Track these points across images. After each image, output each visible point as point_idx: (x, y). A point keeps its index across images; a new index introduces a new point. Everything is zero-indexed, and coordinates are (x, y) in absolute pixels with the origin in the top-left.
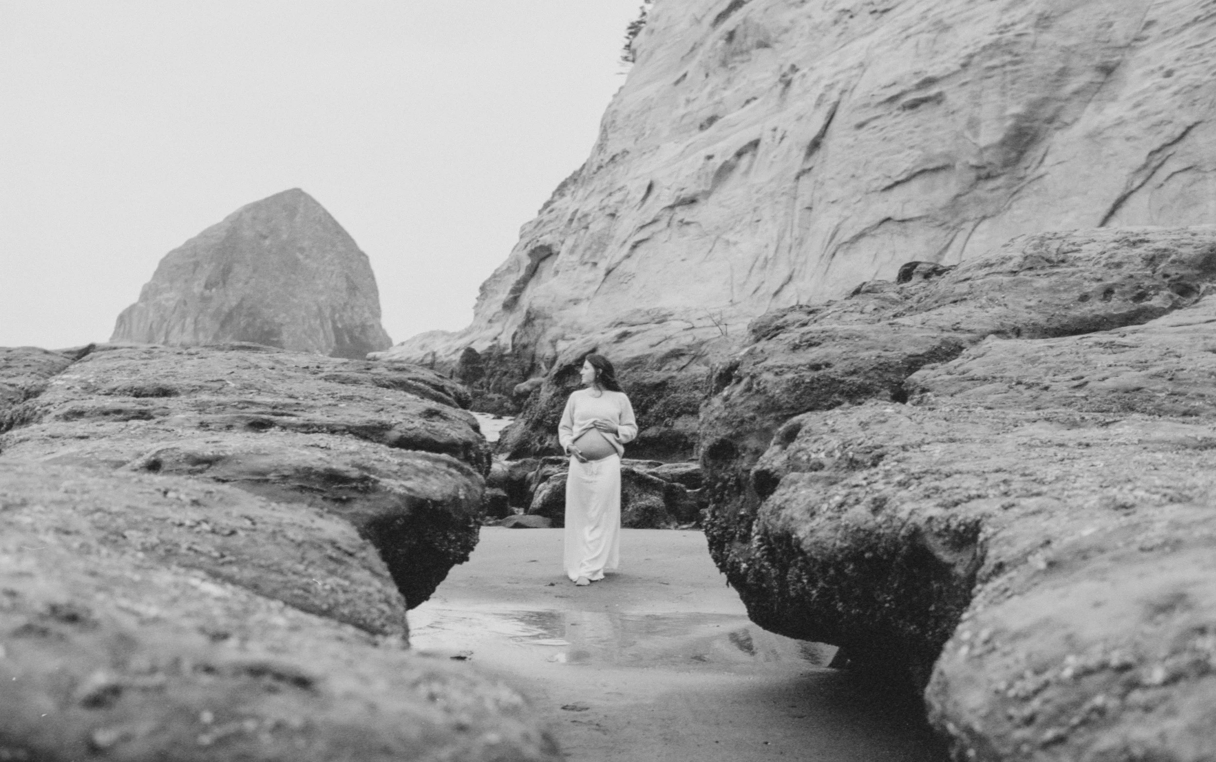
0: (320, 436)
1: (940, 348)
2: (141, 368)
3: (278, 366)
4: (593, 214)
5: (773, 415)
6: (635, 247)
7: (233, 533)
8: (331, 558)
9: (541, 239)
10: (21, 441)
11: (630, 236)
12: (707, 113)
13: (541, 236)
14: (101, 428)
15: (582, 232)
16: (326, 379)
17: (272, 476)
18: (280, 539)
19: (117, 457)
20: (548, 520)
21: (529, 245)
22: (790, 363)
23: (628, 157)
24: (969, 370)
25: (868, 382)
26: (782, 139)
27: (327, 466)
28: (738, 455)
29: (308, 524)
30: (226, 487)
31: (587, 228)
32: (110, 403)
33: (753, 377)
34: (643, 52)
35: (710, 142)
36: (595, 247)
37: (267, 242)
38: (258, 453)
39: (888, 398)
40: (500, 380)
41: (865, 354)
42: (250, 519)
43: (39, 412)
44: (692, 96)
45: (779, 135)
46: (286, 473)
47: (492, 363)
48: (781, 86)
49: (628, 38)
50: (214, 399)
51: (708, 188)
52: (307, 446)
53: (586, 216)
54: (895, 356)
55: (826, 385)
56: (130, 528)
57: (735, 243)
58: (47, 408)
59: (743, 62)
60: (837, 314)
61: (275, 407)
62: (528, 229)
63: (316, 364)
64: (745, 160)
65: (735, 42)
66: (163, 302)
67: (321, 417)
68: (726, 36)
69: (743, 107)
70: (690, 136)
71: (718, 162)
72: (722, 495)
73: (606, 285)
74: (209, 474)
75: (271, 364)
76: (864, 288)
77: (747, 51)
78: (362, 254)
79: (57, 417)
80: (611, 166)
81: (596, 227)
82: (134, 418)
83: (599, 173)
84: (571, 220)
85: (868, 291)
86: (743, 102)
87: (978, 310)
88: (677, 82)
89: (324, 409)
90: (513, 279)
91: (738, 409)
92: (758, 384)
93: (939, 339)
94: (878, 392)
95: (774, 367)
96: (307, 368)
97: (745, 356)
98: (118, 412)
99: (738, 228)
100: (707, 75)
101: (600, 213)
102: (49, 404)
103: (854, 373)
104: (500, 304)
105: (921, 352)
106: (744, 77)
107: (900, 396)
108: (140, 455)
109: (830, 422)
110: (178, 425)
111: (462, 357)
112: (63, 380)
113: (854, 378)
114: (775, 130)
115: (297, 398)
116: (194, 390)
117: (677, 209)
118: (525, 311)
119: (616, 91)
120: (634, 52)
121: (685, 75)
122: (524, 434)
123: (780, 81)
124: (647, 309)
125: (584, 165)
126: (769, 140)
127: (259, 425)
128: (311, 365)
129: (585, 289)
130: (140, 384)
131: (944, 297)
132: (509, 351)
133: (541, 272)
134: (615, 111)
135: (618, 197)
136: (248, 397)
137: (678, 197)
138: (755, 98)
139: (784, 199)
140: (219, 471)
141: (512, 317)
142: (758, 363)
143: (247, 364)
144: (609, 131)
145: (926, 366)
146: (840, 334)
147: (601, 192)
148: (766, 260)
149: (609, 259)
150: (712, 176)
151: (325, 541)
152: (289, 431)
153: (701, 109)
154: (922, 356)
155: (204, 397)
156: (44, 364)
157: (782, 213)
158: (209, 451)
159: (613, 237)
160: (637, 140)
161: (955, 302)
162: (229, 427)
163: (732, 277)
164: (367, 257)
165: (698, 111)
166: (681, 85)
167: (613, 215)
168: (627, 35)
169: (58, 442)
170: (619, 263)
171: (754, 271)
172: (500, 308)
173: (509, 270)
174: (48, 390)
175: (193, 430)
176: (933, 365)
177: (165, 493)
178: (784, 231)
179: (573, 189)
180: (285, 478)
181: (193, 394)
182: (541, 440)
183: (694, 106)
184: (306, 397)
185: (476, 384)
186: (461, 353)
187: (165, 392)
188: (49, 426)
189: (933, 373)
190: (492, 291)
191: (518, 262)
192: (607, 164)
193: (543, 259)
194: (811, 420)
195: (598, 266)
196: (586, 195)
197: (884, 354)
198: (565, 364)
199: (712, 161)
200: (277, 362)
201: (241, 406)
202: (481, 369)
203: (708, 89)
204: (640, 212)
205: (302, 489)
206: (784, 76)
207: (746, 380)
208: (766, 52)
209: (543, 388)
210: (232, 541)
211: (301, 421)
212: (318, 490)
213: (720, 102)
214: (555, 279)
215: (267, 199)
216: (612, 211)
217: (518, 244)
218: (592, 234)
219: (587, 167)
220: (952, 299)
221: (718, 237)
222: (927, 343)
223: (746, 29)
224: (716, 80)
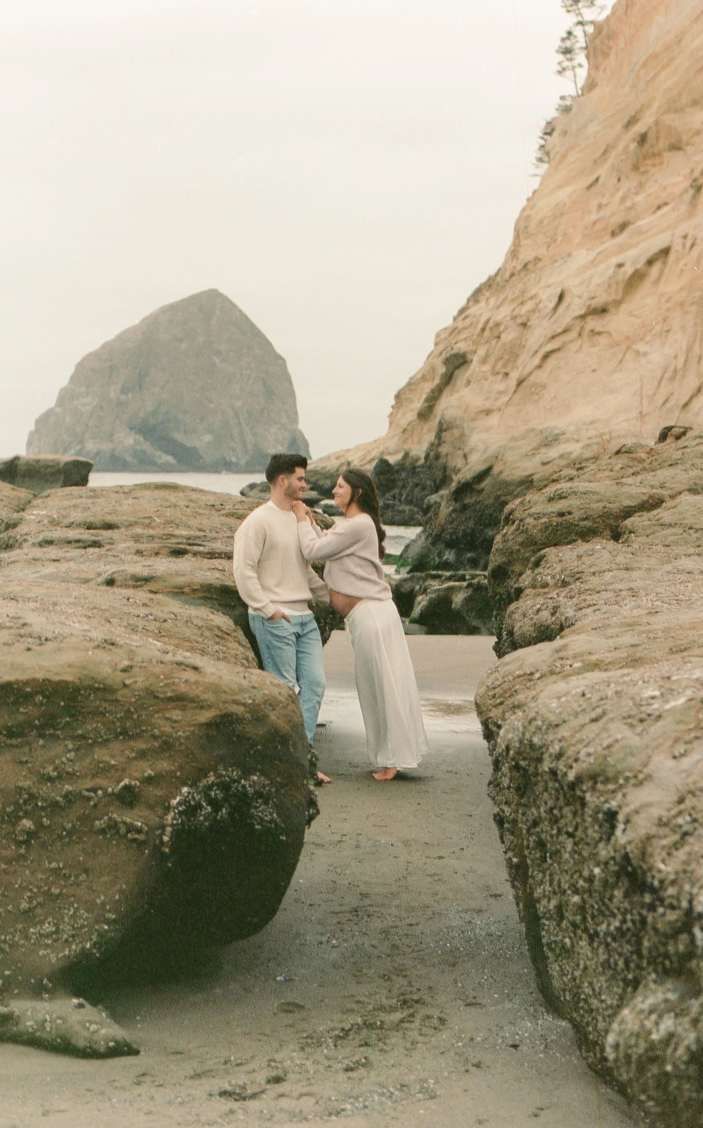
0: (219, 561)
1: (648, 501)
2: (91, 506)
3: (192, 504)
4: (504, 324)
5: (532, 548)
6: (547, 356)
7: (165, 621)
8: (218, 636)
9: (455, 347)
10: (12, 562)
11: (541, 346)
12: (619, 219)
13: (456, 343)
14: (68, 554)
15: (494, 342)
16: (227, 515)
17: (186, 590)
18: (190, 624)
19: (84, 576)
20: (424, 628)
21: (444, 353)
22: (545, 511)
23: (540, 265)
24: (661, 518)
25: (595, 525)
26: (692, 246)
27: (221, 583)
28: (509, 576)
29: (205, 617)
30: (159, 596)
31: (499, 337)
32: (72, 534)
33: (521, 520)
34: (556, 154)
35: (621, 249)
36: (506, 357)
37: (184, 346)
38: (178, 574)
39: (609, 537)
40: (412, 491)
41: (594, 506)
42: (174, 614)
43: (20, 541)
44: (604, 202)
45: (689, 244)
46: (195, 587)
47: (404, 475)
48: (691, 192)
49: (542, 138)
50: (145, 532)
51: (619, 297)
52: (209, 569)
53: (498, 325)
54: (615, 507)
55: (566, 528)
56: (112, 618)
57: (645, 354)
58: (25, 537)
59: (654, 165)
60: (594, 472)
61: (189, 539)
62: (443, 336)
63: (220, 502)
64: (655, 269)
65: (647, 146)
66: (80, 407)
67: (222, 547)
68: (639, 139)
69: (654, 212)
70: (602, 243)
71: (629, 270)
72: (500, 605)
73: (517, 396)
74: (146, 588)
75: (186, 503)
76: (624, 449)
77: (660, 154)
78: (280, 358)
79: (34, 544)
80: (522, 274)
81: (508, 337)
82: (89, 546)
83: (511, 280)
84: (483, 330)
85: (626, 452)
86: (654, 208)
87: (683, 472)
88: (590, 187)
89: (224, 540)
90: (428, 387)
91: (510, 543)
92: (523, 526)
93: (648, 495)
94: (601, 533)
95: (535, 513)
96: (213, 506)
97: (518, 505)
98: (78, 541)
99: (648, 338)
100: (619, 180)
101: (512, 322)
102: (27, 534)
103: (586, 519)
104: (415, 413)
105: (633, 505)
106: (656, 182)
107: (616, 536)
108: (99, 575)
109: (560, 555)
110: (121, 552)
111: (375, 468)
112: (34, 515)
113: (586, 523)
114: (685, 237)
115: (204, 531)
116: (131, 525)
117: (589, 319)
118: (437, 421)
119: (530, 195)
120: (548, 154)
121: (597, 180)
122: (423, 548)
123: (692, 186)
124: (540, 427)
125: (499, 270)
126: (679, 248)
127: (178, 553)
128: (216, 503)
129: (497, 399)
130: (91, 519)
131: (664, 461)
132: (422, 461)
133: (456, 380)
134: (529, 217)
135: (529, 306)
136: (169, 530)
137: (589, 306)
138: (666, 204)
139: (694, 308)
140: (152, 586)
141: (426, 427)
142: (525, 510)
143: (168, 504)
144: (522, 237)
145: (636, 514)
146: (581, 490)
147: (513, 300)
148: (675, 371)
149: (521, 368)
150: (621, 286)
151: (214, 626)
152: (199, 557)
153: (613, 214)
154: (635, 507)
155: (138, 530)
156: (13, 499)
157: (692, 323)
158: (146, 573)
159: (524, 347)
160: (549, 246)
161: (671, 465)
162: (157, 554)
163: (641, 388)
164: (284, 360)
165: (610, 217)
166: (595, 189)
167: (524, 325)
168: (541, 135)
169: (39, 564)
170: (530, 374)
171: (664, 382)
172: (416, 417)
173: (424, 378)
174: (23, 522)
175: (132, 556)
176: (641, 513)
177: (128, 599)
178: (694, 341)
179: (487, 294)
180: (194, 590)
181: (130, 528)
182: (440, 555)
183: (606, 212)
184: (211, 530)
185: (388, 495)
186: (374, 464)
187: (109, 526)
188: (28, 551)
189: (639, 519)
190: (407, 399)
191: (433, 370)
192: (520, 271)
193: (458, 367)
194: (551, 552)
195: (510, 376)
196: (498, 303)
197: (608, 505)
198: (463, 481)
199: (622, 269)
200: (191, 501)
201: (164, 537)
202: (394, 481)
203: (620, 193)
204: (553, 319)
205: (205, 598)
206: (695, 180)
207: (517, 522)
208: (677, 156)
209: (443, 504)
210: (165, 625)
211: (206, 550)
212: (215, 599)
213: (632, 207)
214: (467, 390)
215: (183, 300)
216: (523, 320)
217: (432, 352)
218: (504, 344)
219: (500, 273)
220: (669, 463)
221: (629, 348)
222: (639, 497)
223: (658, 131)
224: (627, 185)
